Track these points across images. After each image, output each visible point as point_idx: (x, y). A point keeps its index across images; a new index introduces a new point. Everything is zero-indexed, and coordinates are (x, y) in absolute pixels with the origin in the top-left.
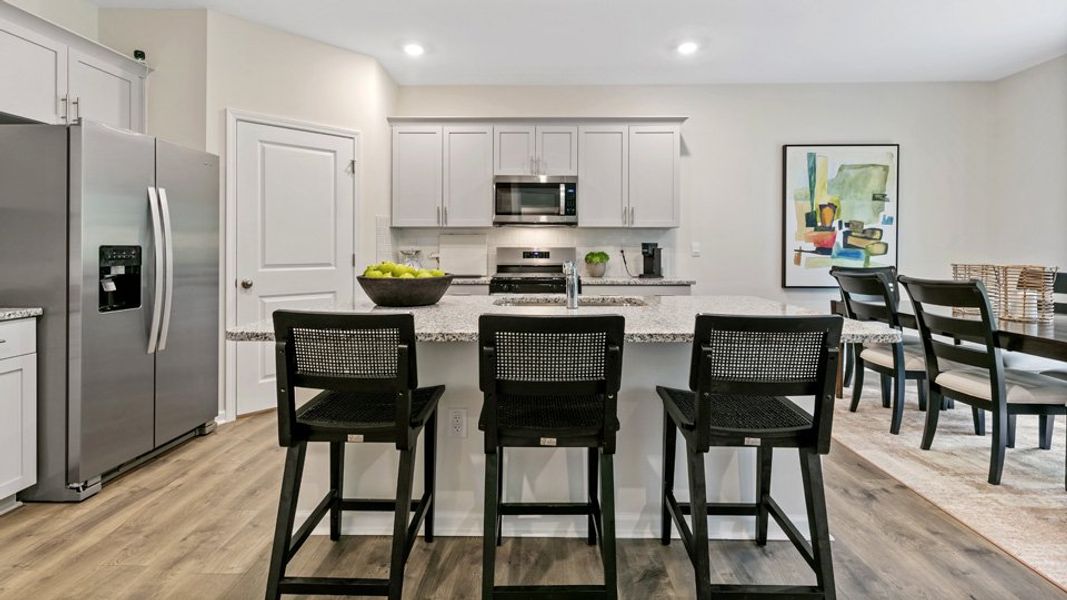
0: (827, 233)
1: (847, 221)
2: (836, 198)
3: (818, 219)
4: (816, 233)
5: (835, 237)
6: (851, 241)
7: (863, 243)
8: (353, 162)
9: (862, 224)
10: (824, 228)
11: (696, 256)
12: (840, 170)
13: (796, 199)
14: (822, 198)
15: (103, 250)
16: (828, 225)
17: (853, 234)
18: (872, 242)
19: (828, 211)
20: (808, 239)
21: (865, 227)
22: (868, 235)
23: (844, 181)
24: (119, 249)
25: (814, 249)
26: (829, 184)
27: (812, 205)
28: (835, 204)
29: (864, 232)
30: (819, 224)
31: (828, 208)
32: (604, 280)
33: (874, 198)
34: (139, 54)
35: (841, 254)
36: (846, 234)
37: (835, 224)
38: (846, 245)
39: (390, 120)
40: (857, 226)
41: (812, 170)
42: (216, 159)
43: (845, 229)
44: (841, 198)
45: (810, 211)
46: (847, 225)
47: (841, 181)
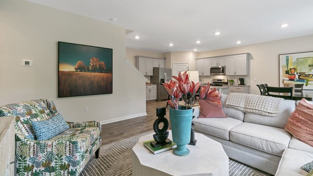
0: (293, 76)
1: (300, 72)
2: (296, 67)
3: (290, 72)
4: (289, 76)
5: (295, 76)
6: (301, 77)
7: (306, 78)
8: (188, 67)
9: (305, 73)
10: (291, 74)
11: (255, 81)
12: (297, 59)
13: (282, 67)
14: (291, 66)
15: (161, 79)
16: (293, 73)
17: (302, 76)
18: (309, 78)
19: (293, 70)
20: (286, 77)
21: (306, 74)
22: (307, 76)
23: (298, 62)
24: (162, 79)
25: (288, 79)
26: (293, 63)
27: (288, 69)
28: (295, 68)
29: (306, 75)
30: (290, 73)
31: (293, 69)
32: (233, 85)
33: (309, 66)
34: (165, 58)
35: (297, 81)
36: (299, 76)
37: (295, 73)
38: (299, 78)
39: (196, 59)
40: (303, 74)
41: (287, 60)
42: (171, 69)
43: (299, 74)
44: (297, 66)
45: (287, 70)
46: (299, 73)
47: (297, 62)
